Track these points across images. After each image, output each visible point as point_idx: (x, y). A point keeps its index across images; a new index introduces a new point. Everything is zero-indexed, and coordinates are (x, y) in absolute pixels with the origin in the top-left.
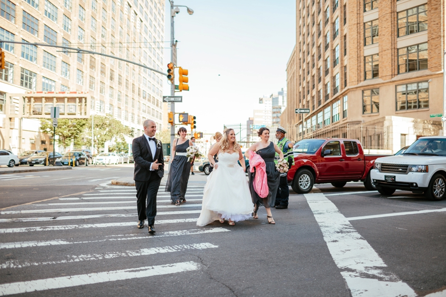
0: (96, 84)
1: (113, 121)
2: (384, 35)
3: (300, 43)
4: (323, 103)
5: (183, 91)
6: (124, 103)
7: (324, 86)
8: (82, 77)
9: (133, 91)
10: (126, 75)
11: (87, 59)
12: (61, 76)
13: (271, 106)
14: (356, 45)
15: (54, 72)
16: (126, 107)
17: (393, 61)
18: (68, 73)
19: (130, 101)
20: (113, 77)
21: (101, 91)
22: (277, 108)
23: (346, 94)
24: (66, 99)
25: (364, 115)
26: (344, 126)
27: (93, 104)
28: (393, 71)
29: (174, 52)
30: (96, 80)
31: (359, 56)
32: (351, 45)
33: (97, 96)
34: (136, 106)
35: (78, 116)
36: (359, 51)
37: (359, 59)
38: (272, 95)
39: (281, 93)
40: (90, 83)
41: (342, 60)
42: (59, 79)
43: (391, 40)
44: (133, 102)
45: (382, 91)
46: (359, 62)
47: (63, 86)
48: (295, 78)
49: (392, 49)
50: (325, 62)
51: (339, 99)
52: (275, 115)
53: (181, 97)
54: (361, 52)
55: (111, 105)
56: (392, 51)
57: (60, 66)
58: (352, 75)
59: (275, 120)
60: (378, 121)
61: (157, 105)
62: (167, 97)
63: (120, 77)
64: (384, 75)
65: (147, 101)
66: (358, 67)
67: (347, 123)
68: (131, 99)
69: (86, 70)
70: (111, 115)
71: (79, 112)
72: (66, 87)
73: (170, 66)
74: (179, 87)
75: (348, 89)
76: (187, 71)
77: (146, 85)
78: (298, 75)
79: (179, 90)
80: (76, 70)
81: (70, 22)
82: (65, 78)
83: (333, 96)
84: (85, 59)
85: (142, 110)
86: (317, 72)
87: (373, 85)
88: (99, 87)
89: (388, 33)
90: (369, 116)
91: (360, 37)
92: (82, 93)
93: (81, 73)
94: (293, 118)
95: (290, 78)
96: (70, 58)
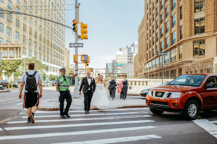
0: (26, 40)
1: (37, 61)
2: (209, 5)
3: (147, 14)
4: (164, 50)
5: (83, 39)
6: (43, 51)
7: (165, 40)
8: (19, 36)
9: (48, 44)
10: (44, 35)
11: (21, 25)
12: (6, 35)
13: (127, 52)
14: (189, 12)
15: (2, 33)
16: (44, 54)
17: (215, 22)
18: (10, 33)
19: (46, 50)
20: (36, 36)
21: (30, 45)
22: (130, 54)
23: (182, 44)
24: (8, 49)
25: (194, 57)
26: (180, 64)
27: (25, 52)
28: (215, 28)
29: (77, 12)
30: (26, 38)
31: (191, 19)
32: (185, 13)
33: (27, 47)
34: (50, 53)
35: (15, 59)
36: (191, 16)
37: (191, 21)
38: (127, 46)
39: (133, 45)
40: (23, 39)
41: (178, 23)
42: (5, 37)
43: (214, 8)
44: (48, 51)
45: (207, 41)
46: (191, 23)
47: (8, 41)
48: (144, 36)
49: (214, 14)
50: (165, 25)
51: (176, 47)
52: (129, 58)
53: (82, 44)
54: (193, 17)
55: (35, 52)
56: (214, 15)
57: (6, 30)
58: (186, 32)
59: (129, 61)
60: (208, 60)
61: (62, 52)
62: (73, 44)
63: (41, 36)
64: (209, 31)
65: (56, 50)
66: (190, 26)
67: (182, 62)
68: (47, 49)
69: (21, 32)
70: (35, 58)
71: (16, 56)
72: (9, 42)
73: (75, 22)
74: (81, 37)
75: (183, 41)
76: (87, 25)
77: (55, 41)
78: (146, 33)
79: (81, 39)
80: (15, 32)
81: (11, 4)
82: (9, 37)
83: (171, 46)
84: (20, 26)
85: (53, 55)
86: (159, 31)
87: (201, 38)
88: (28, 42)
89: (212, 3)
90: (198, 58)
91: (192, 7)
92: (18, 44)
93: (18, 34)
94: (143, 59)
95: (140, 36)
96: (12, 25)
